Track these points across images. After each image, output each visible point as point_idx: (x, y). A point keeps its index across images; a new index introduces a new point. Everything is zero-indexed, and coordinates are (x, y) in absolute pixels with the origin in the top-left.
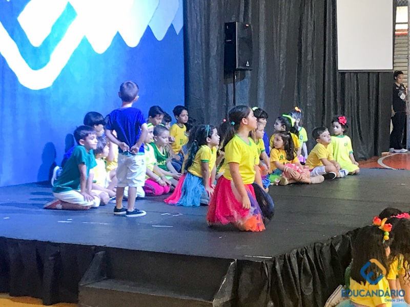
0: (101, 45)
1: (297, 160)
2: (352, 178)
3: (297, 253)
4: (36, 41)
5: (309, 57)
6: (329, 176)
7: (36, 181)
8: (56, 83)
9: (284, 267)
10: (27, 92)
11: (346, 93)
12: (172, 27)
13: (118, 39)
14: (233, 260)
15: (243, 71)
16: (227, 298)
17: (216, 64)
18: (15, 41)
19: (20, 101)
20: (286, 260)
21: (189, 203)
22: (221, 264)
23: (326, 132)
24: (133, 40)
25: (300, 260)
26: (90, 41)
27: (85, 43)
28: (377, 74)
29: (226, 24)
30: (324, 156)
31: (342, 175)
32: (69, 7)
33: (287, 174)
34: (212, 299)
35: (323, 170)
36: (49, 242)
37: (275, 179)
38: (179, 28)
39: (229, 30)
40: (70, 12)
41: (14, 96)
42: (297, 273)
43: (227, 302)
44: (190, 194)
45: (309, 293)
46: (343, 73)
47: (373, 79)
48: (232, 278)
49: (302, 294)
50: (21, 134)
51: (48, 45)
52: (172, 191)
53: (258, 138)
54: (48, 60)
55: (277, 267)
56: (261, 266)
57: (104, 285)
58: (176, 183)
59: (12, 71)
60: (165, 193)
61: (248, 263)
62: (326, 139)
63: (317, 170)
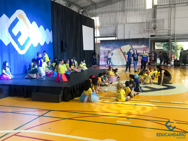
0: (35, 45)
1: (76, 67)
2: (86, 71)
3: (76, 85)
4: (22, 44)
5: (78, 48)
6: (82, 70)
7: (22, 73)
8: (26, 53)
9: (73, 88)
10: (20, 55)
11: (85, 54)
12: (50, 42)
13: (39, 44)
14: (63, 87)
15: (65, 50)
16: (62, 95)
17: (59, 49)
18: (17, 44)
19: (18, 57)
20: (73, 87)
21: (54, 76)
22: (61, 88)
23: (82, 62)
24: (42, 44)
25: (76, 87)
26: (33, 44)
27: (32, 45)
28: (91, 51)
29: (61, 41)
30: (81, 66)
31: (84, 70)
32: (28, 37)
33: (74, 70)
34: (59, 95)
35: (81, 69)
36: (25, 85)
37: (72, 71)
38: (52, 42)
39: (62, 42)
40: (29, 39)
41: (17, 56)
42: (76, 89)
43: (62, 96)
44: (55, 75)
45: (78, 93)
46: (85, 51)
47: (90, 52)
48: (63, 91)
49: (77, 93)
50: (19, 63)
51: (24, 45)
52: (51, 74)
53: (68, 63)
54: (24, 48)
55: (72, 88)
56: (69, 88)
57: (37, 93)
58: (52, 73)
59: (16, 51)
60: (49, 75)
61: (66, 88)
62: (82, 63)
63: (80, 69)
